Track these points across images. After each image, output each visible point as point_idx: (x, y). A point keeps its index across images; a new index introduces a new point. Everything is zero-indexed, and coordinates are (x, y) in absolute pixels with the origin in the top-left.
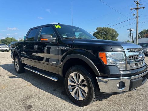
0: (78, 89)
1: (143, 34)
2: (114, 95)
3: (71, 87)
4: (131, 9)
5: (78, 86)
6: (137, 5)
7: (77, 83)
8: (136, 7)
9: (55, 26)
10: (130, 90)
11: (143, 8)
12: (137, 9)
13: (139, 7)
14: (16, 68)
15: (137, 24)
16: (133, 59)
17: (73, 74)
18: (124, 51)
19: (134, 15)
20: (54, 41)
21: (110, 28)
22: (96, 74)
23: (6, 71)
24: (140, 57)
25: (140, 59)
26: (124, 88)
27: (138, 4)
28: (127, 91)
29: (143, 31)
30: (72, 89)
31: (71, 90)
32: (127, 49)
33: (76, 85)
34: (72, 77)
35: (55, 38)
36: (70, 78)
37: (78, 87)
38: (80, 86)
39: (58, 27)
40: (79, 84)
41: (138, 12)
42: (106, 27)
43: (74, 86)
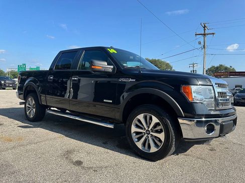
0: (148, 137)
1: (211, 72)
2: (196, 146)
3: (136, 135)
4: (196, 35)
5: (147, 132)
6: (205, 30)
7: (147, 129)
8: (203, 33)
9: (108, 49)
10: (220, 136)
11: (213, 34)
12: (204, 35)
13: (206, 32)
14: (28, 113)
15: (204, 58)
16: (221, 97)
17: (141, 117)
18: (212, 86)
19: (200, 43)
20: (110, 70)
21: (163, 60)
22: (178, 115)
23: (7, 118)
24: (228, 96)
25: (228, 97)
26: (214, 132)
27: (206, 28)
28: (216, 137)
29: (211, 68)
30: (137, 138)
31: (137, 140)
32: (216, 84)
33: (145, 131)
34: (139, 121)
35: (112, 67)
36: (135, 121)
37: (149, 134)
38: (151, 133)
39: (112, 51)
40: (150, 129)
41: (206, 39)
42: (157, 59)
43: (141, 133)
